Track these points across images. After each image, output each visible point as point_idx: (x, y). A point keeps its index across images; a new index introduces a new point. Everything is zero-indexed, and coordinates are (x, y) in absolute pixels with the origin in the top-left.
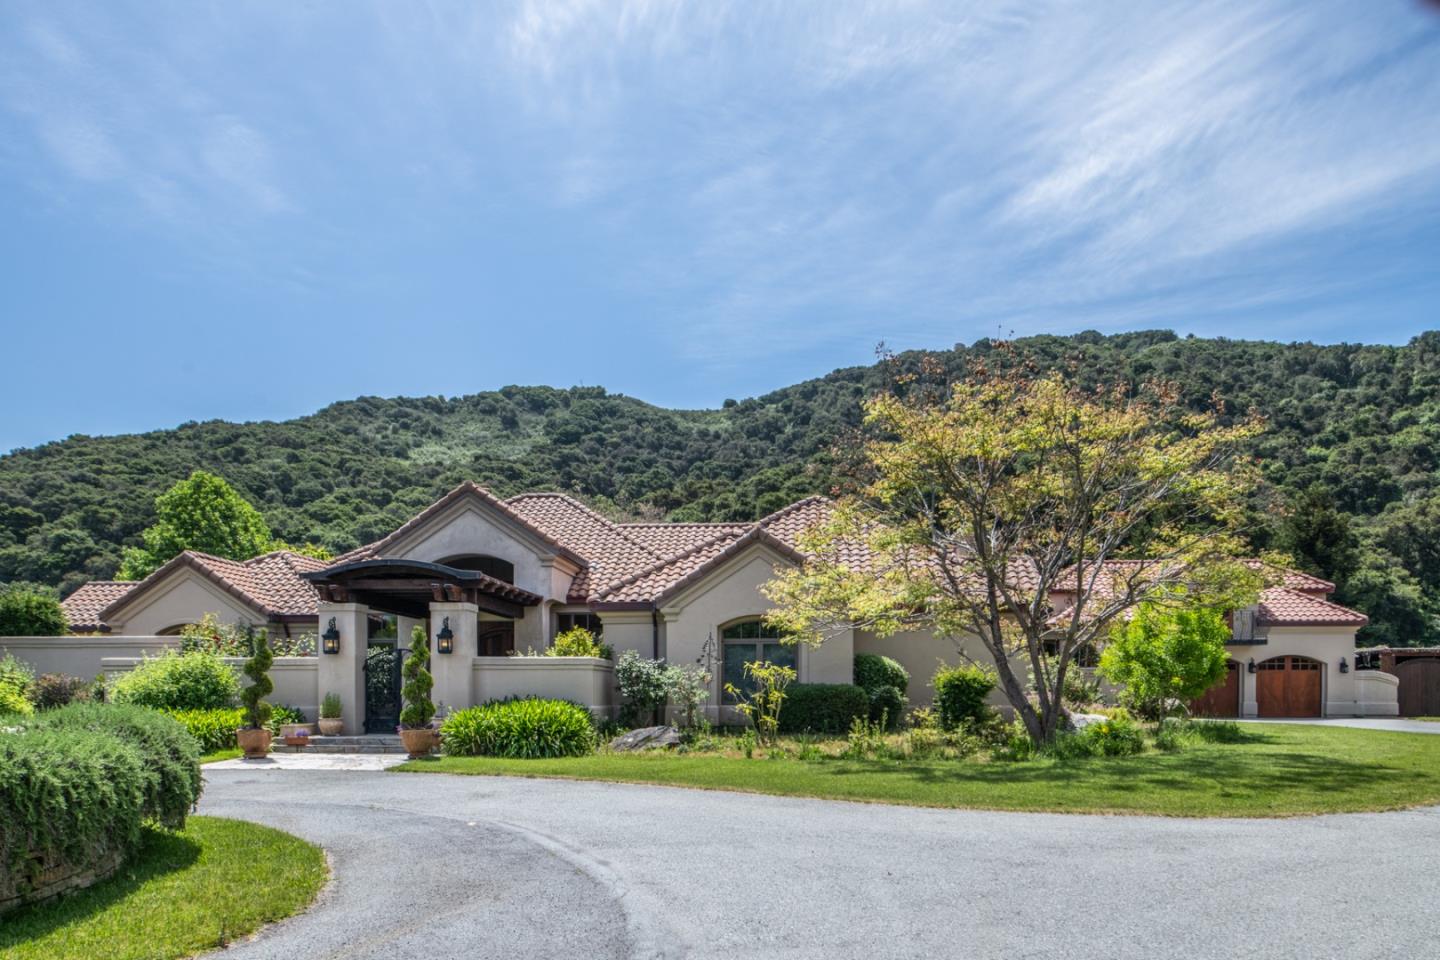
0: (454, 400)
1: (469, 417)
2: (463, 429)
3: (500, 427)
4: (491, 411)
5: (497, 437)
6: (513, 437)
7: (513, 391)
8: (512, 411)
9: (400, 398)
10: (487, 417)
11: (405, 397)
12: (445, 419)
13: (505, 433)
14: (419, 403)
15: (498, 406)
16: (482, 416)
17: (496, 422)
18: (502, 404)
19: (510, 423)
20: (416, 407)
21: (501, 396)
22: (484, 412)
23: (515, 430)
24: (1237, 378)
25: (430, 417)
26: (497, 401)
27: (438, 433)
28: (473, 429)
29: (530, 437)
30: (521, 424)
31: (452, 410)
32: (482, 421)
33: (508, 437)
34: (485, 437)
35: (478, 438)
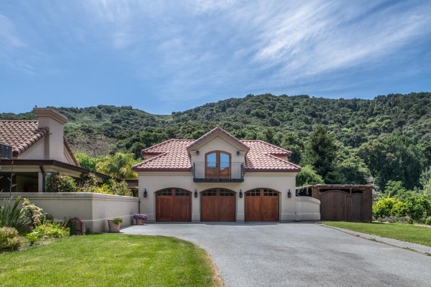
0: (81, 109)
1: (86, 114)
2: (83, 118)
3: (95, 118)
4: (93, 113)
5: (94, 121)
6: (99, 121)
7: (101, 106)
8: (100, 113)
9: (62, 107)
10: (92, 115)
11: (64, 107)
12: (77, 115)
13: (97, 120)
14: (68, 109)
15: (95, 111)
16: (90, 114)
17: (94, 116)
18: (96, 110)
19: (99, 116)
20: (67, 111)
21: (97, 108)
22: (91, 113)
23: (100, 119)
24: (324, 108)
25: (72, 114)
26: (95, 109)
27: (73, 119)
28: (86, 118)
29: (105, 121)
30: (103, 117)
31: (80, 112)
32: (90, 116)
33: (98, 121)
34: (90, 121)
35: (87, 121)
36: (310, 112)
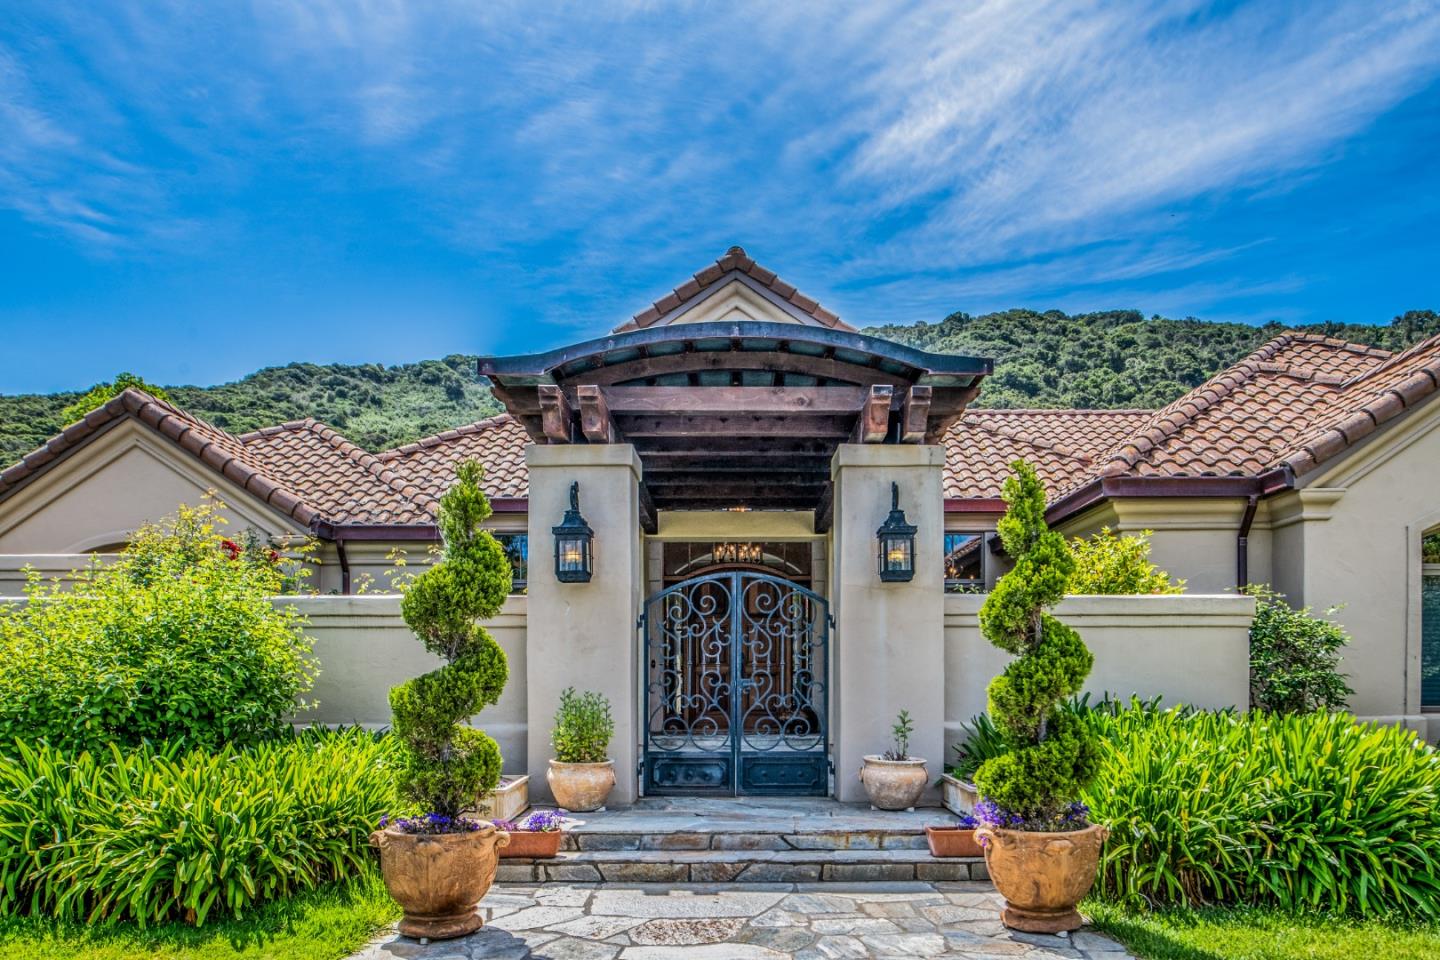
0: (394, 369)
1: (411, 387)
2: (404, 399)
3: (445, 397)
4: (434, 381)
5: (441, 408)
6: (458, 408)
7: (458, 360)
8: (457, 381)
9: (336, 365)
10: (430, 388)
11: (340, 364)
12: (384, 388)
13: (450, 404)
14: (357, 372)
15: (441, 376)
16: (424, 386)
17: (439, 393)
18: (446, 373)
19: (455, 393)
20: (353, 375)
21: (444, 366)
22: (426, 381)
23: (461, 401)
25: (367, 386)
26: (440, 370)
27: (377, 402)
28: (416, 399)
29: (477, 408)
30: (466, 394)
31: (391, 380)
32: (424, 391)
33: (453, 408)
34: (429, 408)
35: (421, 409)
36: (1185, 372)
